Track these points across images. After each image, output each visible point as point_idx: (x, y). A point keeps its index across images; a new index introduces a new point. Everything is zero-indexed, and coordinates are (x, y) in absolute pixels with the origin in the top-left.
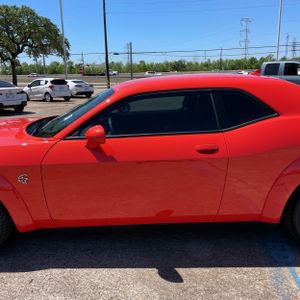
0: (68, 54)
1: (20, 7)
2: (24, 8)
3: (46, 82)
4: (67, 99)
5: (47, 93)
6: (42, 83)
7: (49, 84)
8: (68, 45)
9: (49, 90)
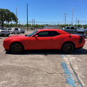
0: (18, 22)
1: (6, 9)
2: (7, 9)
3: (13, 29)
4: (18, 33)
5: (13, 32)
6: (12, 29)
7: (14, 29)
8: (18, 19)
9: (14, 31)
